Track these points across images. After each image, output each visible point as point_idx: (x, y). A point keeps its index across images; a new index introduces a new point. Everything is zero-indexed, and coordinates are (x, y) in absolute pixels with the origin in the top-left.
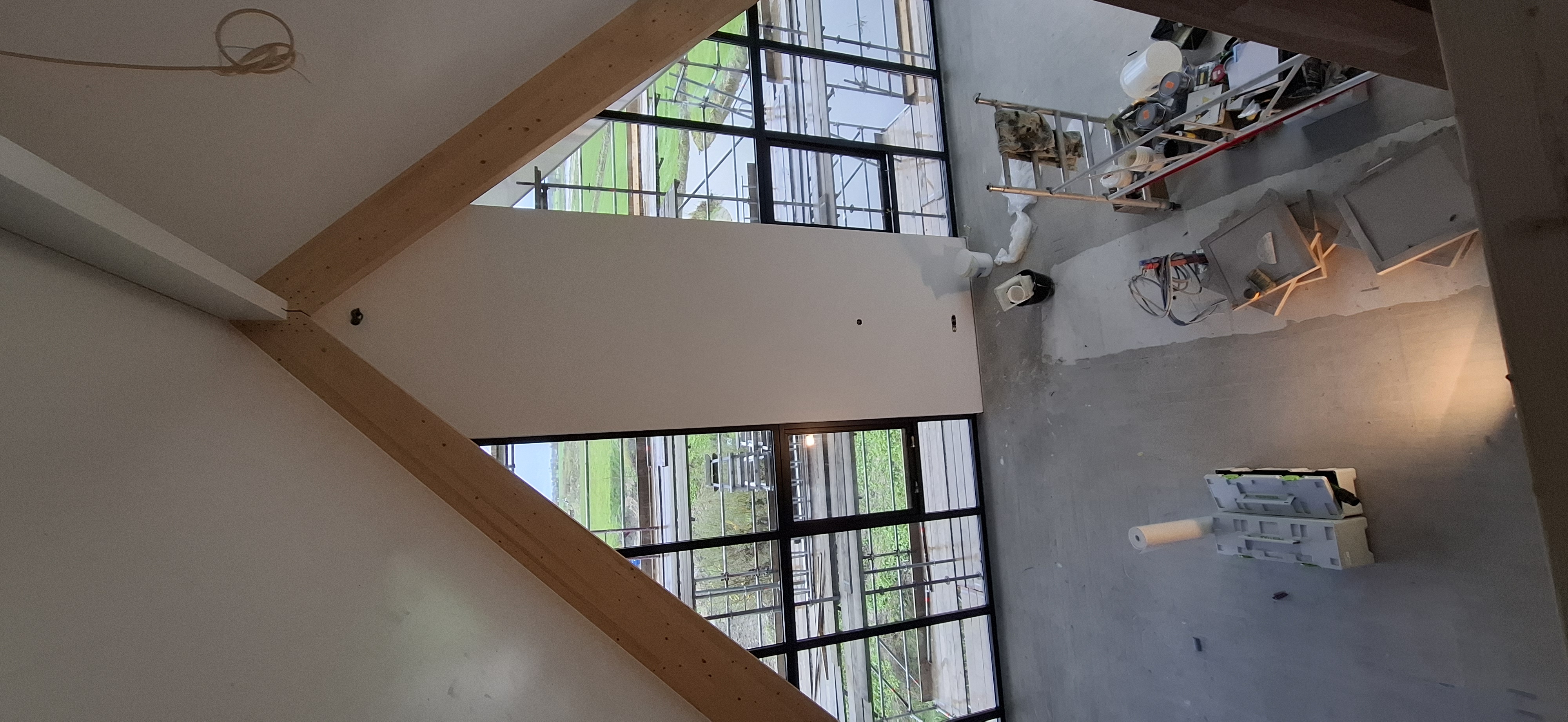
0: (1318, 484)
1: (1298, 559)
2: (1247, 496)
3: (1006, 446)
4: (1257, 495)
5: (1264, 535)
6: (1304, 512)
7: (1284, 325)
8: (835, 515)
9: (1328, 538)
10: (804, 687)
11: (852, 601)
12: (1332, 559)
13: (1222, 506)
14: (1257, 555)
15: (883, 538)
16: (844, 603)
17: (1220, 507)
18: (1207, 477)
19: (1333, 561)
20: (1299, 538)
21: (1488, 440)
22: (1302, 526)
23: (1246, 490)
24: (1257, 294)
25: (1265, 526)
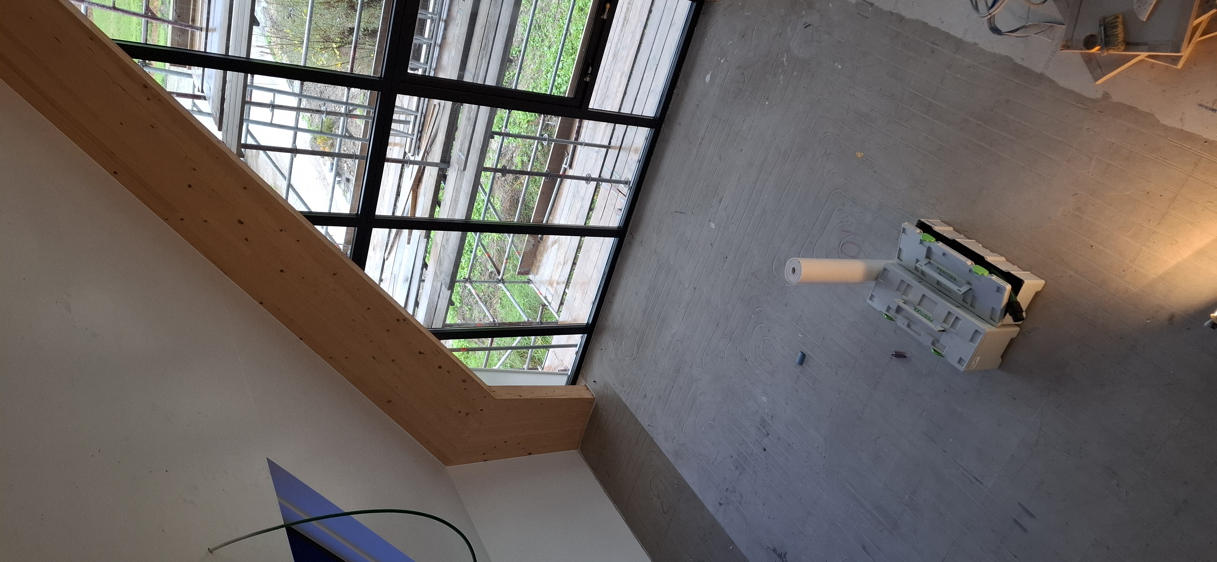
0: (1000, 290)
1: (933, 344)
2: (929, 262)
3: (722, 61)
4: (940, 267)
5: (919, 307)
6: (969, 304)
7: (1099, 95)
8: (468, 78)
9: (972, 340)
10: (372, 269)
11: (462, 179)
12: (961, 359)
13: (901, 259)
14: (901, 322)
15: (540, 57)
16: (452, 174)
17: (899, 258)
18: (905, 225)
19: (960, 361)
20: (947, 326)
21: (1171, 318)
22: (957, 318)
23: (934, 257)
24: (1097, 48)
25: (925, 301)
